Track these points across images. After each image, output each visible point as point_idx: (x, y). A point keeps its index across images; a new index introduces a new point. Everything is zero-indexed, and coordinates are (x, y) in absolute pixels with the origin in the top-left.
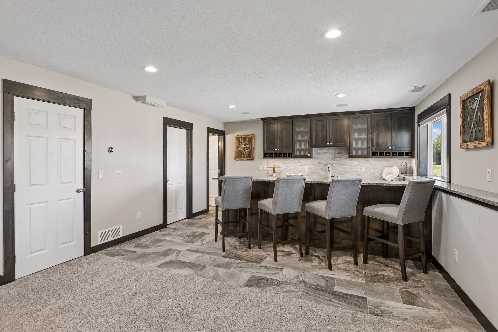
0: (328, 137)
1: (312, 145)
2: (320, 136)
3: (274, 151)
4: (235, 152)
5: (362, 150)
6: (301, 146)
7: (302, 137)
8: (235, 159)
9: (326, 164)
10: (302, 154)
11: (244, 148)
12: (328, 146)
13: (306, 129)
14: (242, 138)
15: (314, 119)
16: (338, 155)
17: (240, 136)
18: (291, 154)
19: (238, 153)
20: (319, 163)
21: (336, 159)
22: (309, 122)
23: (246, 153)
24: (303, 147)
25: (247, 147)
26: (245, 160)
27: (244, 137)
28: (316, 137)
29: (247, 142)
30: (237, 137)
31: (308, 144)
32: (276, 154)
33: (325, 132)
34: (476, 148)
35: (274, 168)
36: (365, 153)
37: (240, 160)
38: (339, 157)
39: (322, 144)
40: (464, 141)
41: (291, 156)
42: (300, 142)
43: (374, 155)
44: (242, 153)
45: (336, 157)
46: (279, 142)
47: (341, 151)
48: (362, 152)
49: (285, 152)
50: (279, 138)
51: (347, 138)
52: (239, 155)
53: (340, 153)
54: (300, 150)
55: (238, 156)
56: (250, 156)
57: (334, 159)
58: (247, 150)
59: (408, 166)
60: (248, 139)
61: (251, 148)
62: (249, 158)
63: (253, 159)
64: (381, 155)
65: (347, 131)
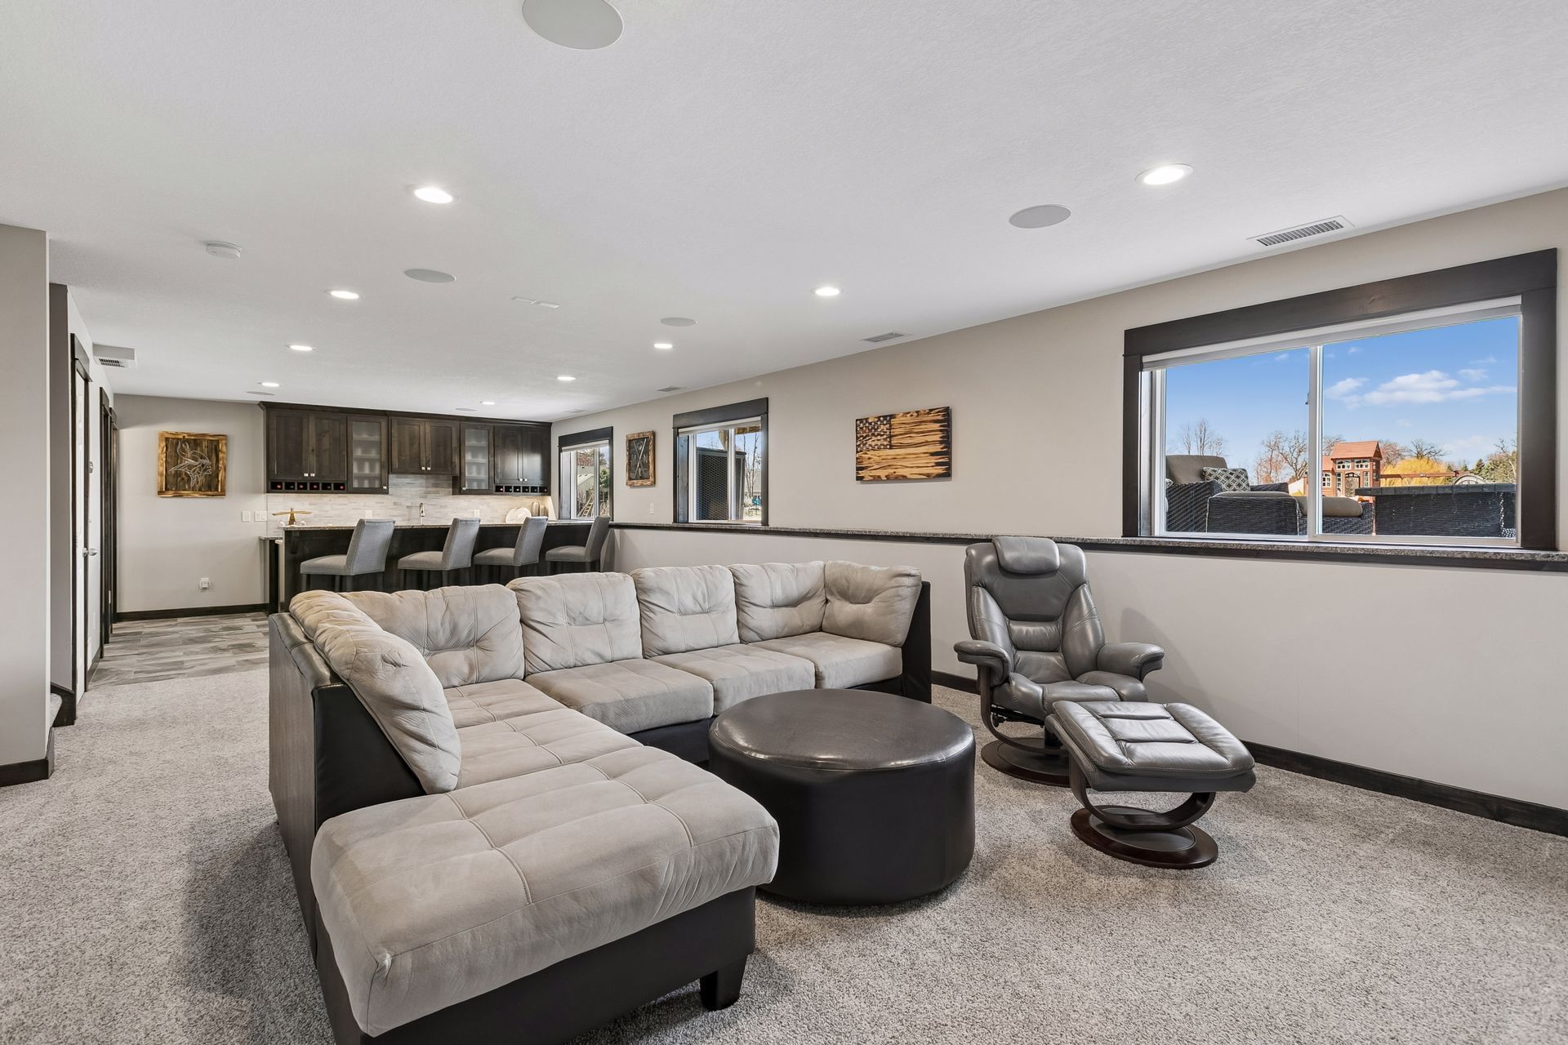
0: (423, 455)
1: (389, 468)
2: (408, 453)
3: (301, 478)
4: (161, 475)
5: (479, 481)
6: (363, 468)
7: (363, 452)
8: (160, 493)
9: (410, 505)
10: (366, 485)
11: (190, 467)
12: (422, 473)
13: (376, 438)
14: (184, 441)
15: (395, 420)
16: (434, 489)
17: (177, 434)
18: (343, 485)
19: (171, 479)
20: (395, 504)
21: (429, 496)
22: (384, 424)
23: (197, 478)
24: (367, 471)
25: (203, 465)
26: (196, 495)
27: (193, 438)
28: (400, 454)
29: (202, 451)
30: (167, 439)
31: (382, 467)
32: (305, 485)
33: (416, 446)
34: (642, 486)
35: (292, 515)
36: (484, 486)
37: (181, 496)
38: (434, 493)
39: (411, 467)
40: (630, 479)
41: (344, 489)
42: (361, 461)
43: (498, 489)
44: (186, 478)
45: (429, 493)
46: (312, 460)
47: (439, 482)
48: (479, 485)
49: (327, 480)
50: (313, 450)
51: (456, 460)
52: (174, 484)
53: (436, 485)
54: (361, 478)
55: (168, 487)
56: (212, 486)
57: (425, 496)
58: (205, 470)
59: (542, 507)
60: (205, 444)
61: (218, 467)
62: (210, 493)
63: (223, 493)
64: (508, 489)
65: (456, 448)
